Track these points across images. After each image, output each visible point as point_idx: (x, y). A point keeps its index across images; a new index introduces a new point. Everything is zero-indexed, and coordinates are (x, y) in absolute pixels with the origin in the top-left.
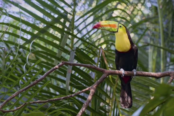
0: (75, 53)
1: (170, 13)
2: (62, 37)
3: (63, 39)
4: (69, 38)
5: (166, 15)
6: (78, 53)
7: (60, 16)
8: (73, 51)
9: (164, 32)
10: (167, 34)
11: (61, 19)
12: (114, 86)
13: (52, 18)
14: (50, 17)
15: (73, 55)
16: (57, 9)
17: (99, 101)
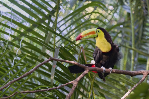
0: (59, 50)
1: (140, 19)
2: (46, 36)
3: (47, 38)
4: (52, 37)
5: (137, 21)
6: (62, 51)
7: (45, 18)
8: (57, 49)
9: (135, 36)
10: (138, 37)
11: (46, 20)
12: (92, 81)
13: (38, 19)
14: (36, 18)
15: (57, 52)
16: (41, 11)
17: (78, 93)
